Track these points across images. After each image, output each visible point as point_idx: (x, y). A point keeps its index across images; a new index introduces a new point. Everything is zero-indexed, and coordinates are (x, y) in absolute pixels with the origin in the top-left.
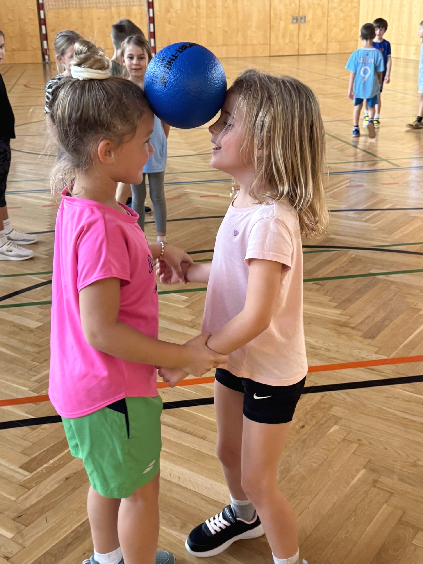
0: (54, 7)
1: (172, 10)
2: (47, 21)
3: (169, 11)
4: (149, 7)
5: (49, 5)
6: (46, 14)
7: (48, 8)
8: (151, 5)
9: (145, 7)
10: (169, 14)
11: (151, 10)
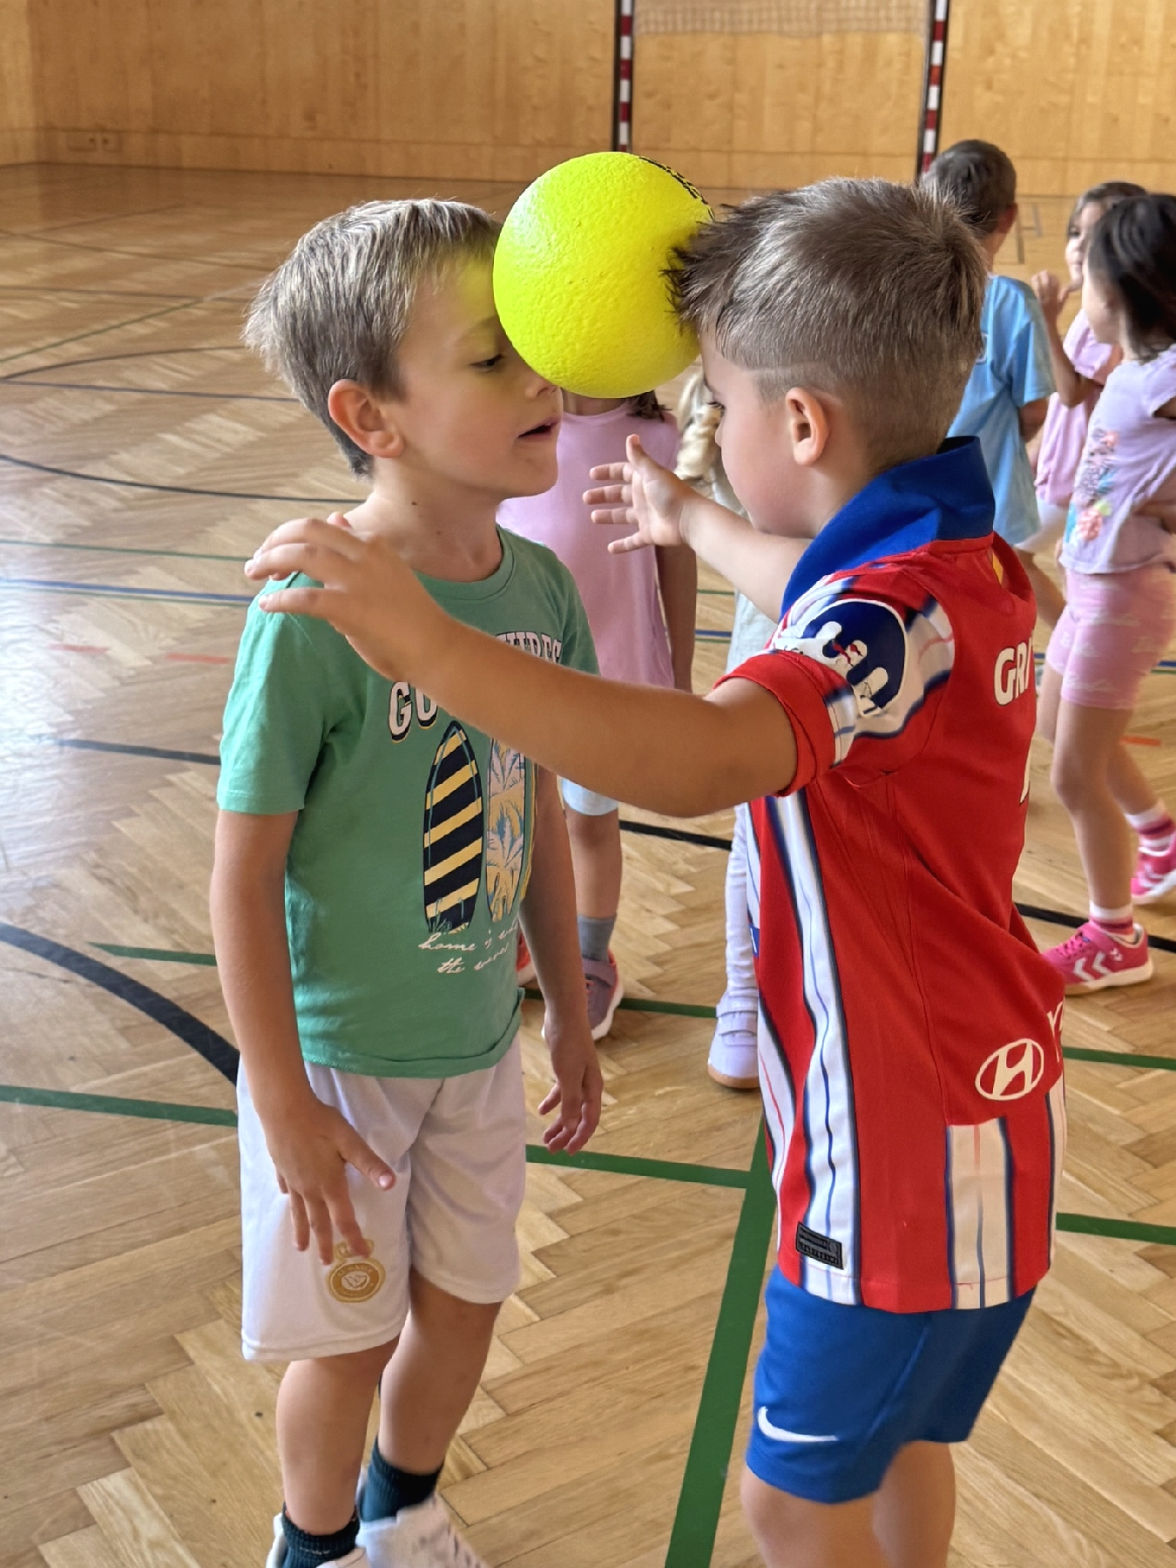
0: (662, 29)
1: (999, 47)
2: (638, 68)
3: (991, 51)
4: (933, 38)
5: (647, 22)
6: (637, 46)
7: (643, 29)
8: (940, 31)
9: (922, 40)
10: (991, 61)
11: (938, 46)
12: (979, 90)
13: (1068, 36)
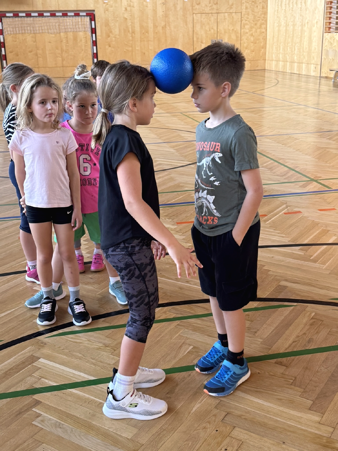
0: (12, 33)
2: (6, 45)
3: (109, 36)
6: (5, 38)
7: (7, 33)
8: (94, 31)
9: (90, 33)
10: (109, 39)
11: (94, 35)
12: (107, 47)
13: (129, 31)
